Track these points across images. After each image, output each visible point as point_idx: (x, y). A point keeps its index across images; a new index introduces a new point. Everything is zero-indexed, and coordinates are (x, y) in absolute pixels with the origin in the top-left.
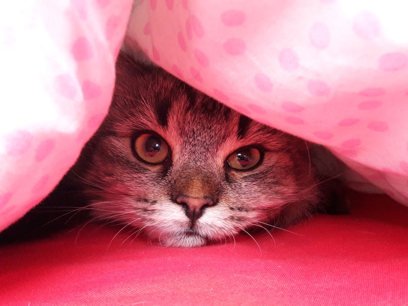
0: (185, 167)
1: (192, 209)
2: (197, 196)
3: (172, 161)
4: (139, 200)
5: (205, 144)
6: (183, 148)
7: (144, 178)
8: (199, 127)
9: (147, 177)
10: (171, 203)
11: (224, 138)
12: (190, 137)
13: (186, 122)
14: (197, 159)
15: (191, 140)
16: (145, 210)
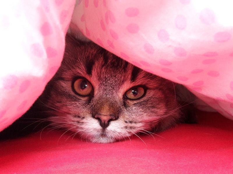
0: (101, 98)
1: (103, 122)
2: (106, 115)
3: (94, 95)
4: (75, 116)
5: (112, 85)
6: (100, 87)
7: (78, 104)
8: (109, 75)
9: (79, 103)
10: (92, 118)
11: (123, 82)
12: (104, 81)
13: (102, 73)
14: (107, 93)
15: (104, 83)
16: (78, 122)
